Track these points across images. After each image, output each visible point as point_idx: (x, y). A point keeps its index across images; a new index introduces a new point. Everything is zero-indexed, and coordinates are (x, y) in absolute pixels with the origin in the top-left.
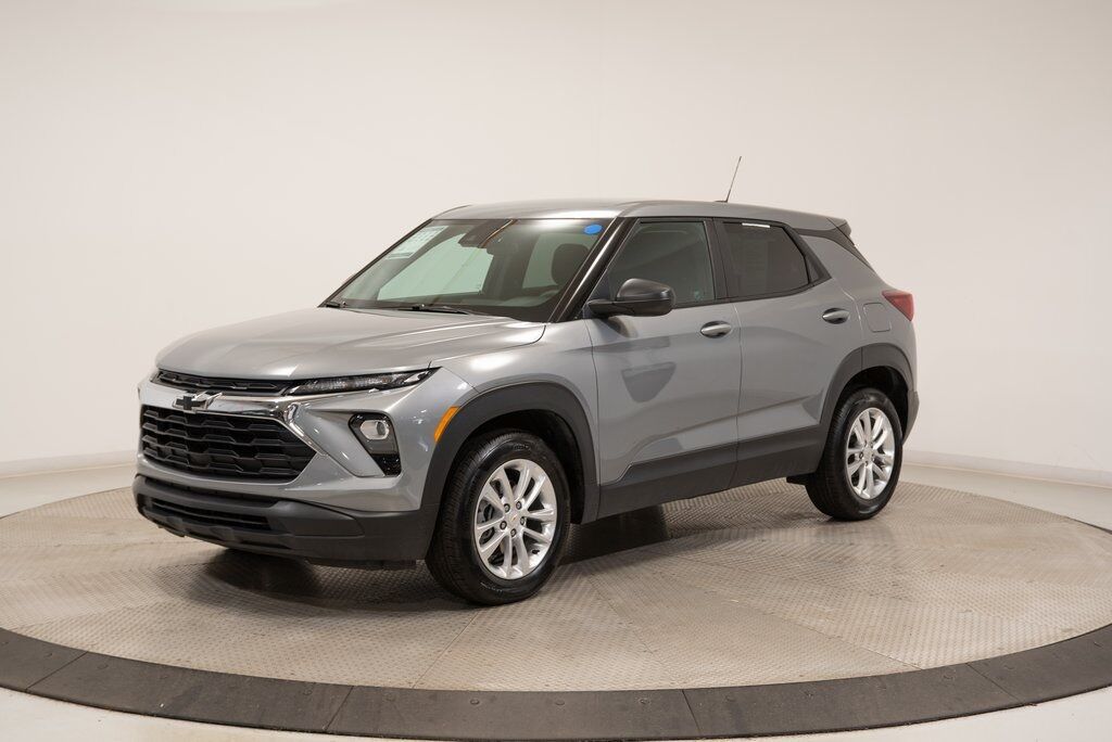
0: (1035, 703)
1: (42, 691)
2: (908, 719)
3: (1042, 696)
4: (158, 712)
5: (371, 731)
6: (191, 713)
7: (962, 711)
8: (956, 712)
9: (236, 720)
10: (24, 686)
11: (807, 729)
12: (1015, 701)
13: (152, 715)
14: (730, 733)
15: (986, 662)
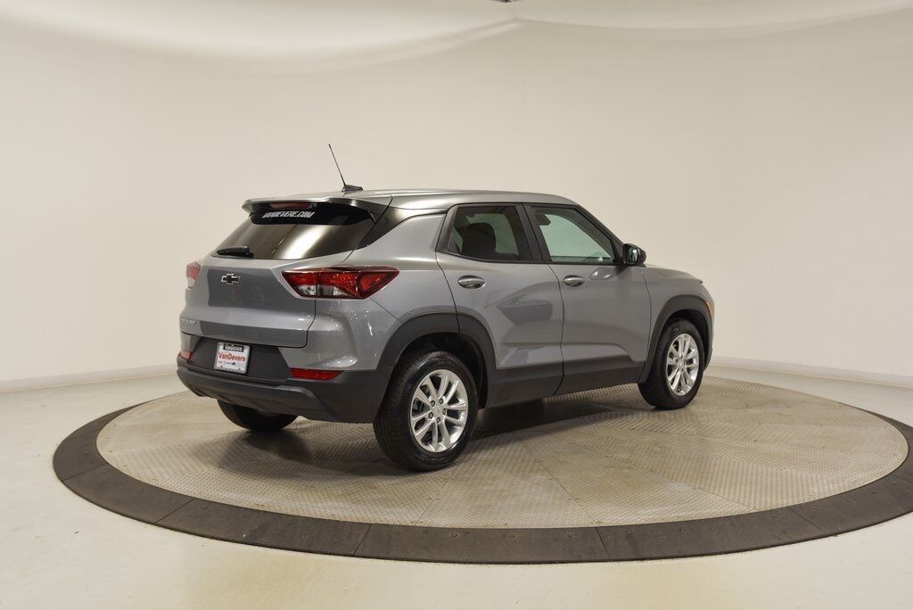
0: (835, 534)
1: (167, 524)
2: (750, 547)
3: (840, 529)
4: (242, 540)
5: (385, 555)
6: (264, 541)
7: (787, 541)
9: (293, 547)
10: (154, 521)
11: (682, 554)
12: (822, 533)
13: (237, 542)
14: (629, 557)
15: (800, 506)
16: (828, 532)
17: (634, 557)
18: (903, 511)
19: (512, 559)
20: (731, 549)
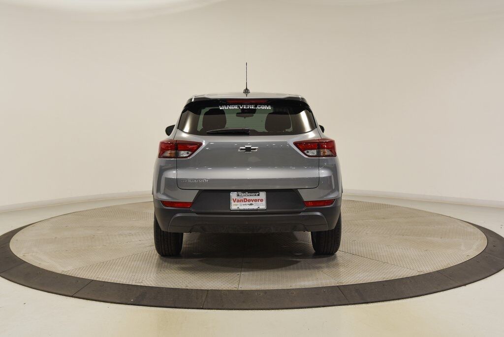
0: (465, 285)
1: (79, 296)
3: (467, 282)
6: (145, 303)
10: (71, 295)
13: (129, 304)
16: (461, 284)
17: (362, 302)
18: (495, 271)
19: (296, 306)
20: (413, 295)
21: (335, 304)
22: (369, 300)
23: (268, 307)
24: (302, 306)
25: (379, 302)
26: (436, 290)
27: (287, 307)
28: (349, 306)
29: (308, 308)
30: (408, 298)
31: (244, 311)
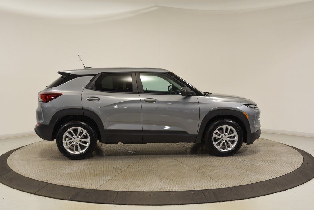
0: (285, 190)
1: (38, 194)
3: (287, 188)
6: (78, 199)
8: (268, 193)
13: (68, 200)
14: (215, 201)
16: (283, 189)
21: (198, 202)
22: (221, 200)
23: (155, 204)
24: (177, 203)
25: (228, 201)
26: (265, 194)
27: (167, 204)
28: (208, 204)
29: (180, 204)
30: (247, 199)
31: (139, 206)
